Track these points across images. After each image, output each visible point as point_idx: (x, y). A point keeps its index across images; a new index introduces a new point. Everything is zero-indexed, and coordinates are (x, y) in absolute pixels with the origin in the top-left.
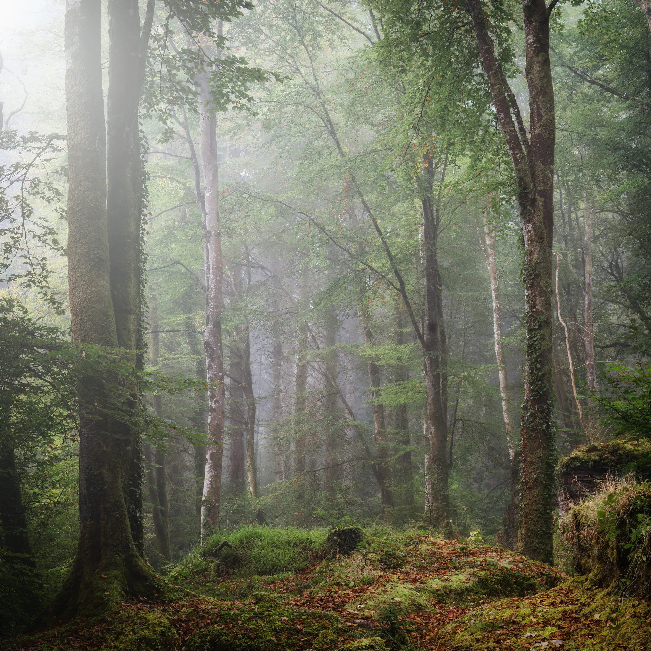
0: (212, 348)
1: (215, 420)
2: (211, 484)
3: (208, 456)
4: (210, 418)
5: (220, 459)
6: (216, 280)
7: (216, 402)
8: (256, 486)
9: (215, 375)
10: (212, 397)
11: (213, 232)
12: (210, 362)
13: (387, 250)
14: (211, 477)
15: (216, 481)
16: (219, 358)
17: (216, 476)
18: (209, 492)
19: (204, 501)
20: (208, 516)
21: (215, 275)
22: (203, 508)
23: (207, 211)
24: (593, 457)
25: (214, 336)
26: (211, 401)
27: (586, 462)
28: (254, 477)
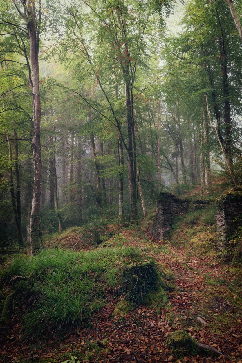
0: (36, 147)
1: (37, 179)
2: (35, 208)
3: (34, 195)
4: (35, 178)
5: (39, 196)
6: (38, 116)
7: (38, 170)
8: (57, 205)
9: (37, 159)
10: (36, 168)
11: (36, 95)
12: (35, 153)
13: (112, 109)
14: (35, 204)
15: (37, 206)
16: (39, 151)
17: (37, 204)
18: (34, 212)
19: (32, 215)
20: (33, 222)
21: (37, 113)
22: (31, 219)
23: (34, 85)
24: (240, 194)
25: (37, 141)
26: (36, 170)
27: (236, 196)
28: (57, 202)
